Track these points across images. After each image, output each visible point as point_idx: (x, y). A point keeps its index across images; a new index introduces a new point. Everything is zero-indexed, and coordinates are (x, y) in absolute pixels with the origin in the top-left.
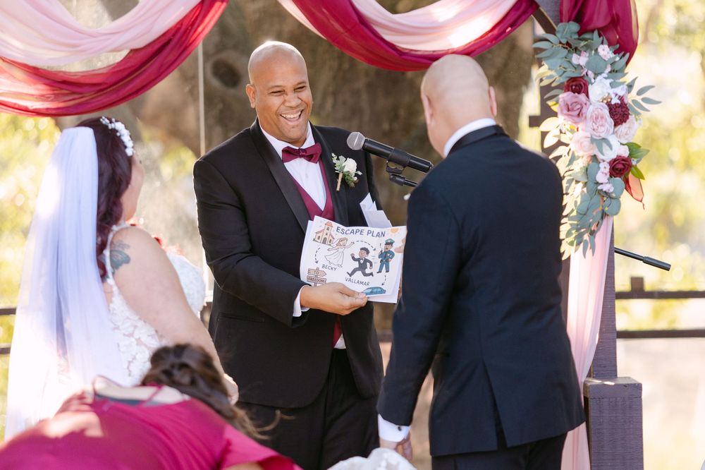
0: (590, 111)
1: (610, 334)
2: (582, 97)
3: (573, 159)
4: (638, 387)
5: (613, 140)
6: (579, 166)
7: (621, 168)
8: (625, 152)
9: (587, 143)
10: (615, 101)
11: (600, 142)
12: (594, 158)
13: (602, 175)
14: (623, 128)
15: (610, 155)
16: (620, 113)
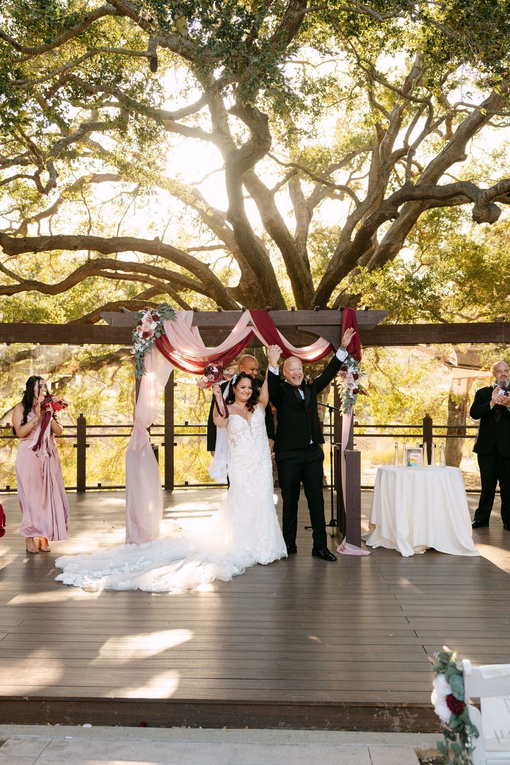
0: (348, 376)
1: (352, 435)
2: (346, 372)
3: (343, 389)
4: (360, 453)
5: (354, 384)
6: (344, 391)
7: (356, 392)
8: (357, 387)
9: (347, 385)
10: (355, 373)
11: (350, 384)
12: (349, 389)
13: (351, 394)
14: (357, 381)
15: (353, 388)
16: (356, 377)
